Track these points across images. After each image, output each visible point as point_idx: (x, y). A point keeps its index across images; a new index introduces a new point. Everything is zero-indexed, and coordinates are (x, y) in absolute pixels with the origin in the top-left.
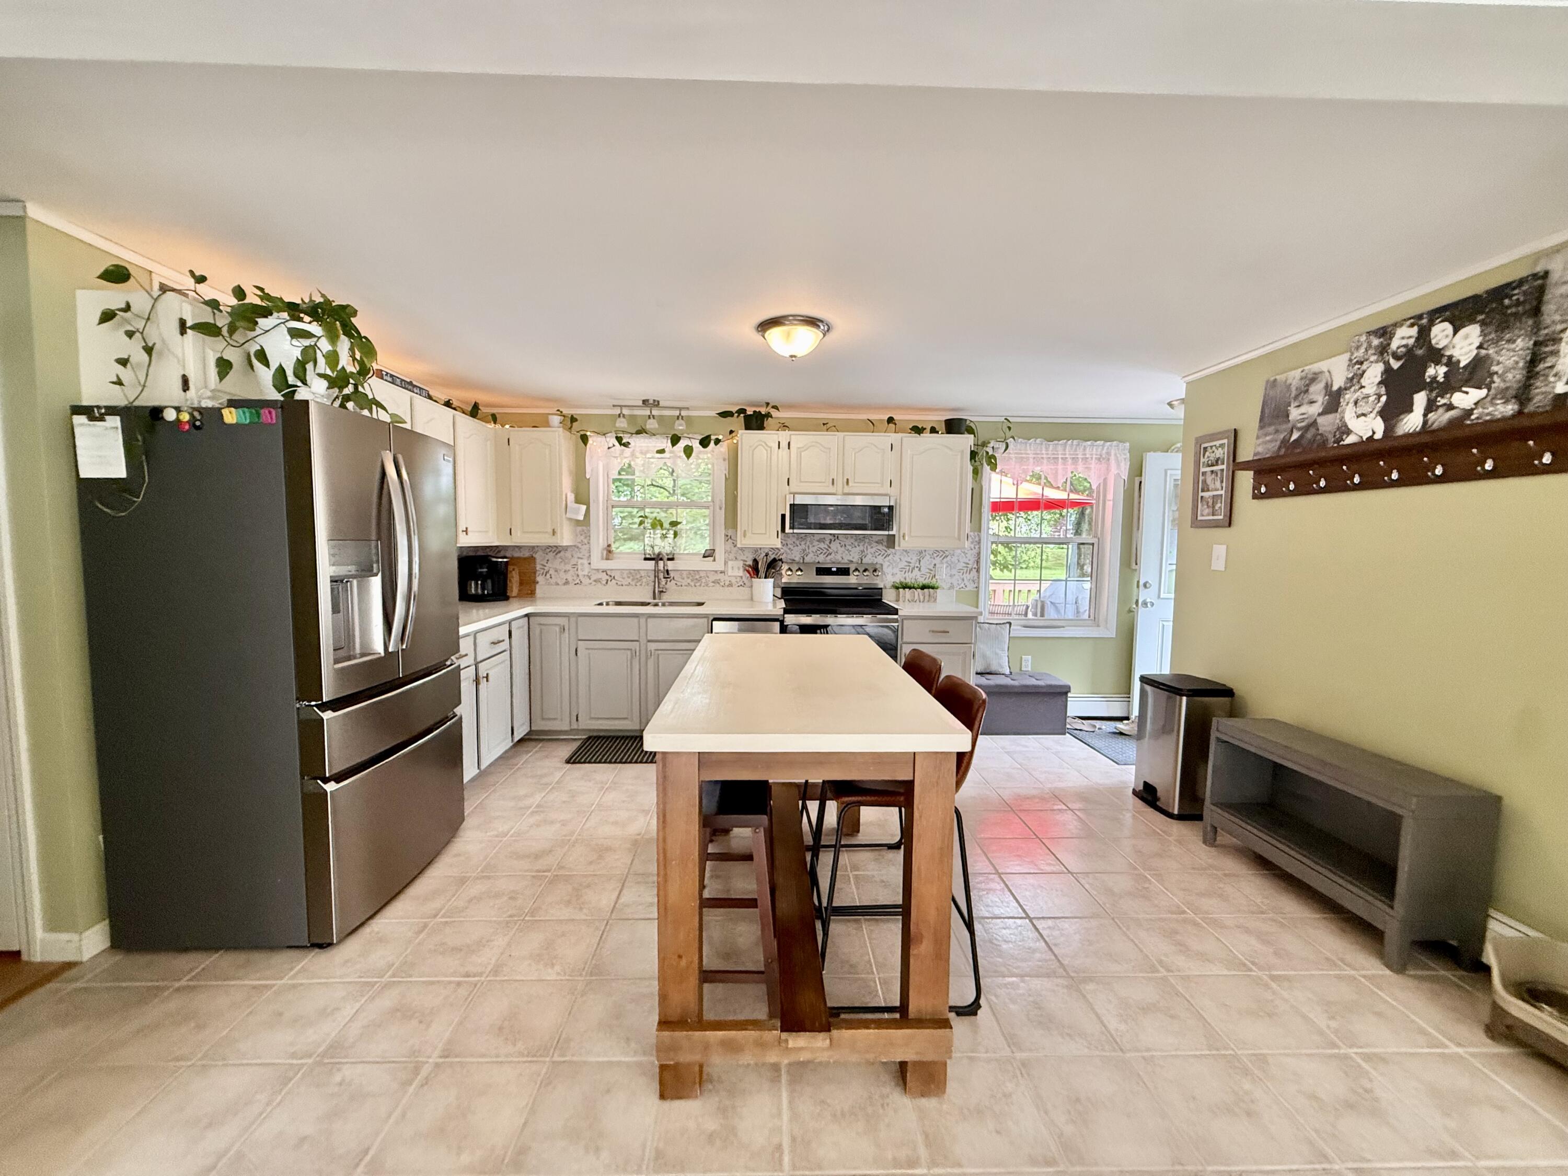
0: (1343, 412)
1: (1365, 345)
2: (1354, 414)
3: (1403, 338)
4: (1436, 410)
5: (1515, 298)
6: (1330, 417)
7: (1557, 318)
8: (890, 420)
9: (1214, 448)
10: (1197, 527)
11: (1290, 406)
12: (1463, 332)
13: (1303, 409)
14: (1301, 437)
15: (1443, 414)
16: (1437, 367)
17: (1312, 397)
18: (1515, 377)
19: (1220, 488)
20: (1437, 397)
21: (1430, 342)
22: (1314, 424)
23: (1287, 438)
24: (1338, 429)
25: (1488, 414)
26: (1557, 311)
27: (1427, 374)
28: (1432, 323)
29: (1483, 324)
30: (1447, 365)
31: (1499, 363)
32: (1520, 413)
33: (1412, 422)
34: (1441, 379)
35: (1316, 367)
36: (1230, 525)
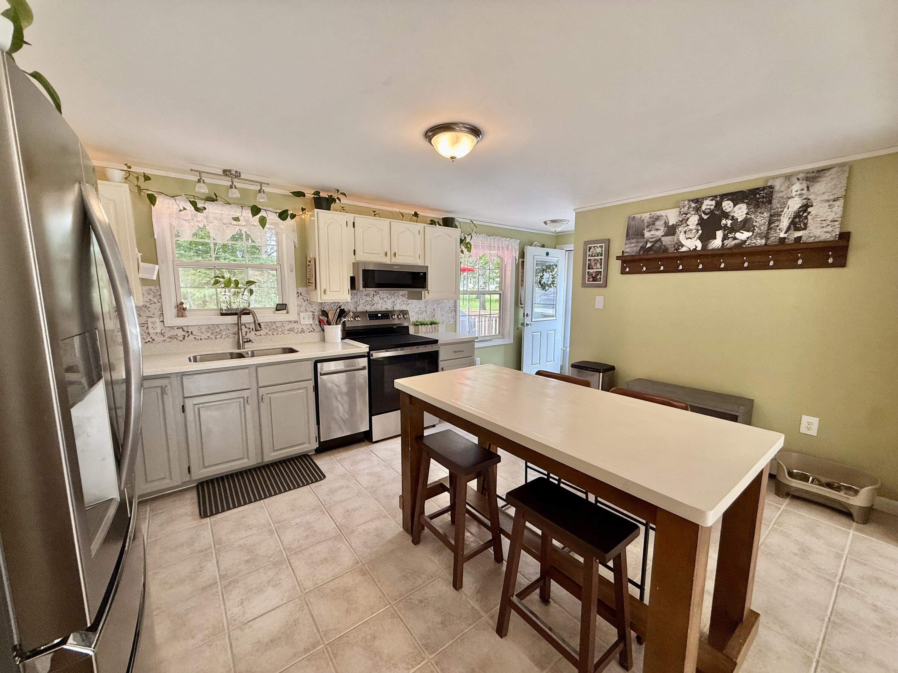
0: (678, 236)
1: (688, 206)
2: (685, 238)
3: (708, 205)
4: (728, 239)
5: (761, 195)
6: (669, 238)
7: (778, 206)
8: (416, 215)
9: (596, 247)
10: (585, 287)
11: (644, 230)
12: (738, 206)
13: (653, 232)
14: (652, 246)
15: (731, 242)
16: (727, 220)
17: (659, 228)
18: (764, 228)
19: (600, 268)
20: (728, 234)
21: (722, 208)
22: (659, 240)
23: (644, 246)
24: (676, 243)
25: (753, 243)
26: (778, 203)
27: (722, 223)
28: (722, 200)
29: (748, 204)
30: (731, 220)
31: (756, 222)
32: (766, 244)
33: (716, 243)
34: (729, 225)
35: (658, 213)
36: (606, 287)
